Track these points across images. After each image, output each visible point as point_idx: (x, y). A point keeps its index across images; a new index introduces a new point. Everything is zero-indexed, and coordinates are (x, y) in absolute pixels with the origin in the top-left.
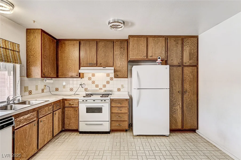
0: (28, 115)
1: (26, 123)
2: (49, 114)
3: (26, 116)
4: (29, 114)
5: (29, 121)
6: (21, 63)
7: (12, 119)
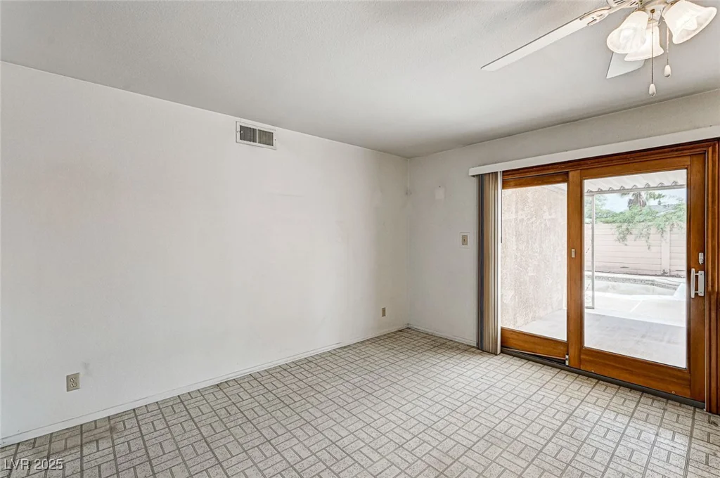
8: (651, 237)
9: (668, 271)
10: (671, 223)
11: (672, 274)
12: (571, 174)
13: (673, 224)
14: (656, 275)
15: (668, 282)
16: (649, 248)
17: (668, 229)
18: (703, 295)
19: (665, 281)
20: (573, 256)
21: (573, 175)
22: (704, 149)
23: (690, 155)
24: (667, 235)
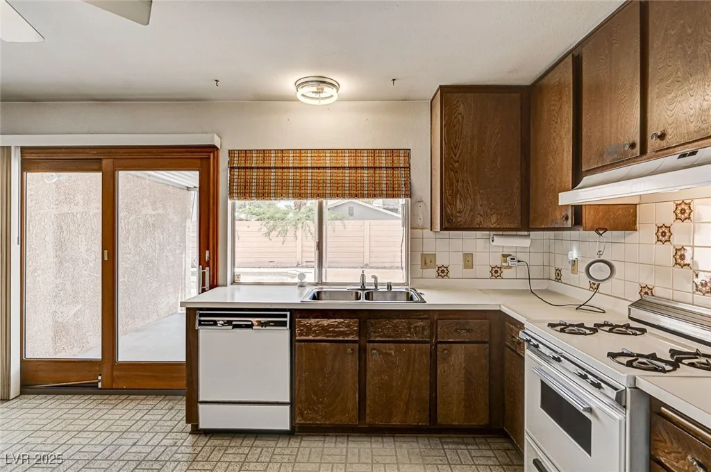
0: (331, 321)
1: (325, 338)
2: (414, 342)
3: (325, 322)
4: (334, 320)
5: (335, 337)
6: (409, 194)
7: (285, 316)
8: (288, 233)
9: (300, 263)
12: (104, 162)
20: (106, 259)
21: (106, 163)
22: (208, 154)
23: (201, 158)
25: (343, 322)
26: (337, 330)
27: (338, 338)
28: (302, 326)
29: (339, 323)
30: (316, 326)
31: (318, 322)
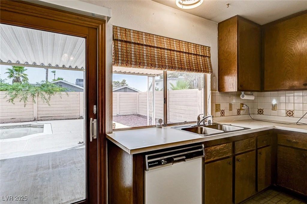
0: (221, 146)
2: (250, 151)
3: (218, 147)
6: (212, 72)
7: (201, 147)
8: (28, 99)
9: (37, 118)
10: (38, 92)
11: (39, 119)
13: (39, 93)
14: (31, 121)
15: (38, 124)
16: (25, 106)
17: (36, 95)
18: (96, 138)
19: (36, 124)
22: (97, 25)
23: (89, 27)
24: (36, 99)
25: (225, 146)
26: (223, 151)
27: (223, 157)
28: (208, 152)
29: (224, 147)
30: (214, 151)
31: (215, 148)
